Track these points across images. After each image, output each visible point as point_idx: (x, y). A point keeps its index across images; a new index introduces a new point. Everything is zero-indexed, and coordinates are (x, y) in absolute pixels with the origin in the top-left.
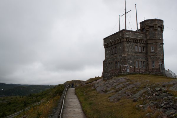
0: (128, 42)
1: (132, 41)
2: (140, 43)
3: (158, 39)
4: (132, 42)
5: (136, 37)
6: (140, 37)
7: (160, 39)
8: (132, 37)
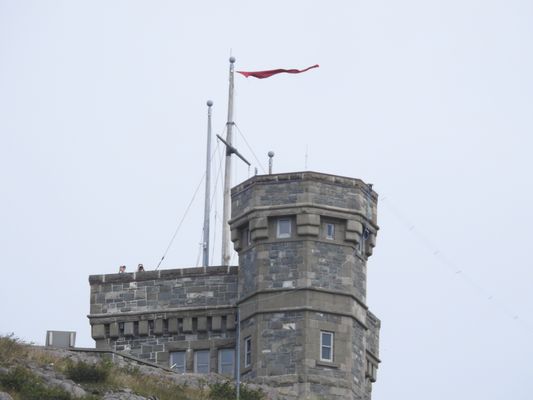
0: (121, 340)
1: (143, 327)
2: (203, 333)
3: (270, 287)
4: (145, 335)
5: (172, 304)
6: (197, 300)
7: (287, 290)
8: (144, 309)
